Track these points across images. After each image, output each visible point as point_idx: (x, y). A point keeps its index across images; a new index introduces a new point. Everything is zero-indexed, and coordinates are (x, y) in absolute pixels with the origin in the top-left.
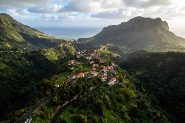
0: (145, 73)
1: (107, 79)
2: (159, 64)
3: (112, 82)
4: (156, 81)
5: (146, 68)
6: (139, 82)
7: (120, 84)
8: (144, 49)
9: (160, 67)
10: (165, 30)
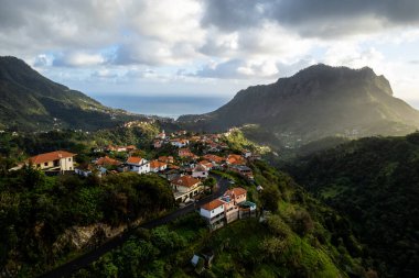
0: (348, 193)
1: (206, 192)
2: (390, 168)
3: (225, 208)
4: (385, 216)
5: (348, 179)
6: (338, 217)
7: (267, 216)
8: (338, 135)
9: (393, 175)
10: (385, 94)
